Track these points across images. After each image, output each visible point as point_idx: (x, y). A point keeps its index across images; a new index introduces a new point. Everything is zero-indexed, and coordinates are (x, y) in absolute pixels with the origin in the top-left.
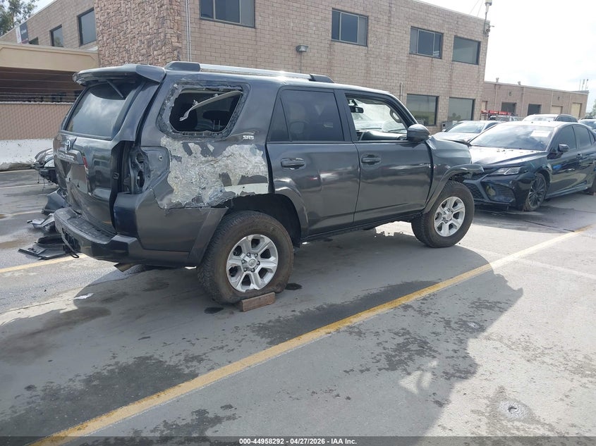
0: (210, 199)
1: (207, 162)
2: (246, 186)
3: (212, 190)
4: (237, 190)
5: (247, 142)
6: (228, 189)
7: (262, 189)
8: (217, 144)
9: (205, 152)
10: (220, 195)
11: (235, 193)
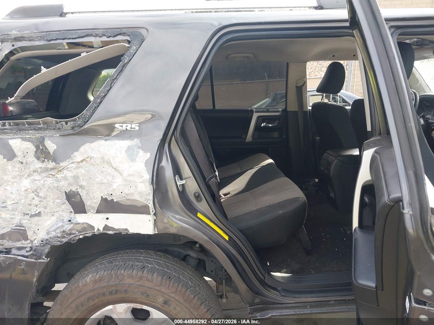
0: (48, 233)
1: (46, 170)
2: (112, 216)
3: (54, 218)
4: (97, 222)
5: (124, 135)
6: (81, 218)
7: (143, 225)
8: (62, 140)
9: (42, 153)
10: (68, 227)
11: (93, 227)
